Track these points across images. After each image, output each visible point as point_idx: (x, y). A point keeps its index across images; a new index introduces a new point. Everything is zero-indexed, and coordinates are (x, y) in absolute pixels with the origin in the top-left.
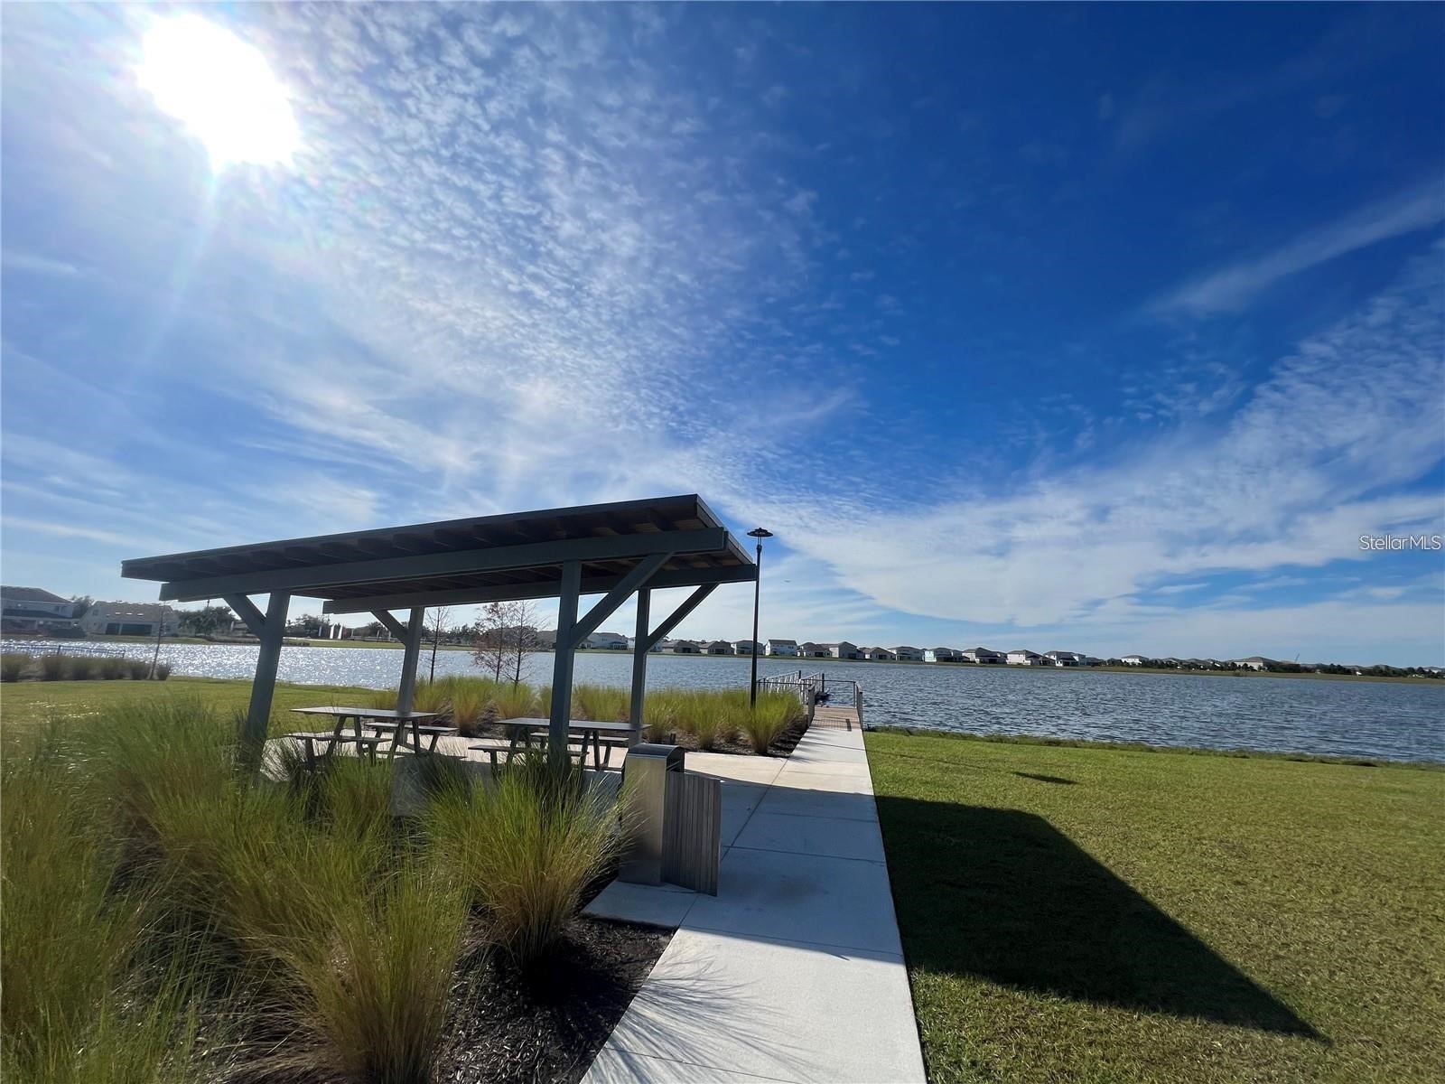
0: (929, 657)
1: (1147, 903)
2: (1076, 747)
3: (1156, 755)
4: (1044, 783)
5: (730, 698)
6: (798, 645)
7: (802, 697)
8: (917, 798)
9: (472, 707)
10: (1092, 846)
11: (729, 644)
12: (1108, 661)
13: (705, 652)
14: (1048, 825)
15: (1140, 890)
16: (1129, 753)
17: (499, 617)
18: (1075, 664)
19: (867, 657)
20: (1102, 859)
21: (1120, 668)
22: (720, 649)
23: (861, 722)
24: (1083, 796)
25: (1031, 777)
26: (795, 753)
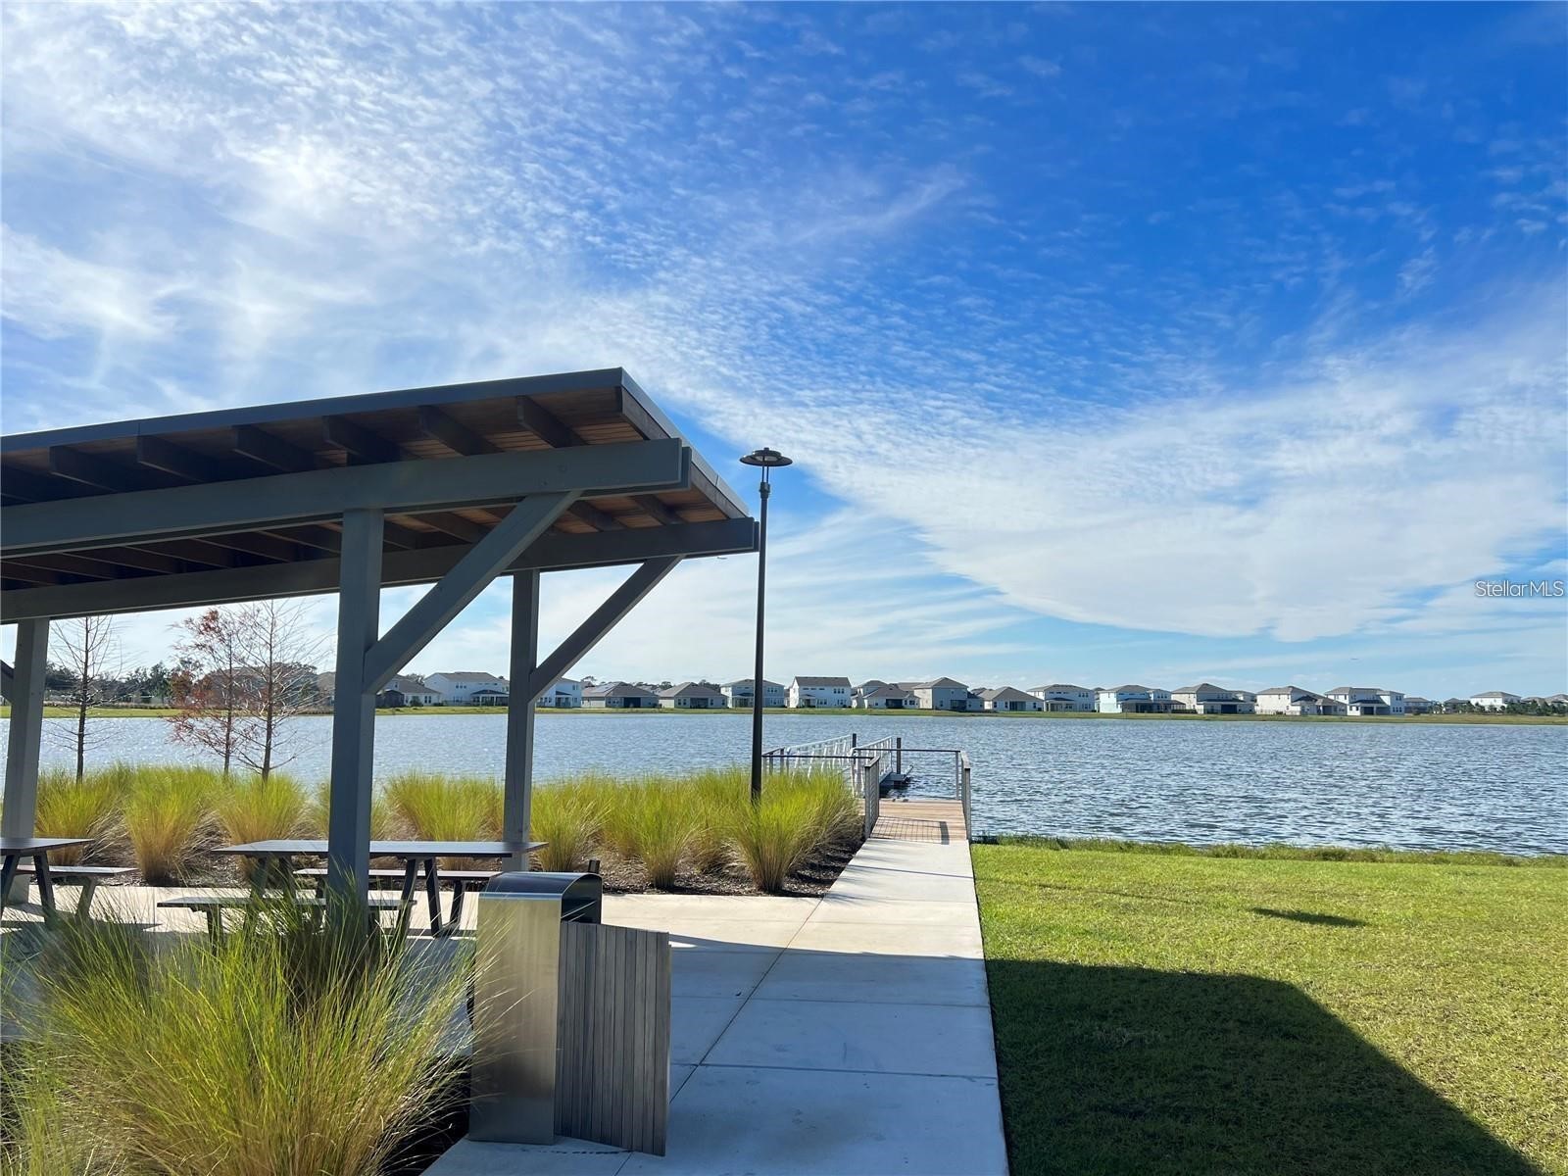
0: (1108, 704)
1: (1471, 1125)
2: (1374, 861)
3: (1516, 870)
4: (1306, 927)
5: (712, 789)
6: (853, 686)
7: (855, 785)
8: (1065, 961)
9: (169, 823)
10: (1385, 1035)
11: (717, 688)
12: (1446, 704)
13: (669, 704)
14: (1307, 998)
15: (1461, 1104)
16: (1468, 869)
17: (222, 640)
18: (1384, 710)
19: (988, 706)
20: (1400, 1054)
21: (1468, 716)
22: (700, 698)
23: (968, 828)
24: (1373, 947)
25: (1282, 915)
26: (837, 887)
